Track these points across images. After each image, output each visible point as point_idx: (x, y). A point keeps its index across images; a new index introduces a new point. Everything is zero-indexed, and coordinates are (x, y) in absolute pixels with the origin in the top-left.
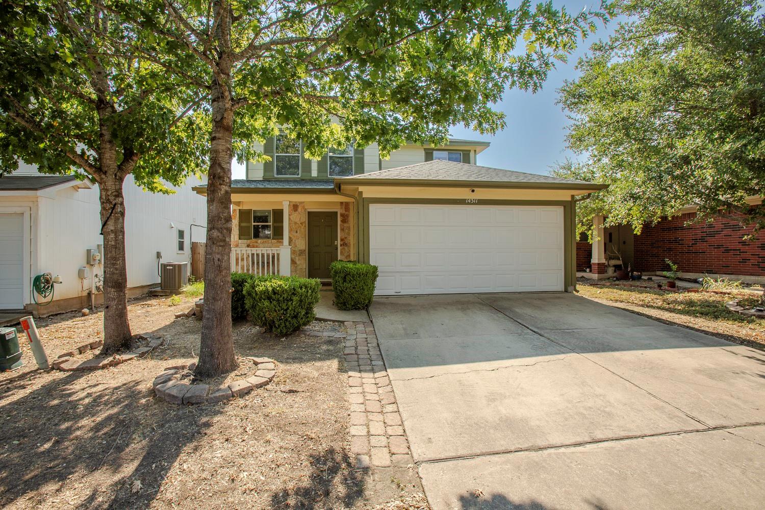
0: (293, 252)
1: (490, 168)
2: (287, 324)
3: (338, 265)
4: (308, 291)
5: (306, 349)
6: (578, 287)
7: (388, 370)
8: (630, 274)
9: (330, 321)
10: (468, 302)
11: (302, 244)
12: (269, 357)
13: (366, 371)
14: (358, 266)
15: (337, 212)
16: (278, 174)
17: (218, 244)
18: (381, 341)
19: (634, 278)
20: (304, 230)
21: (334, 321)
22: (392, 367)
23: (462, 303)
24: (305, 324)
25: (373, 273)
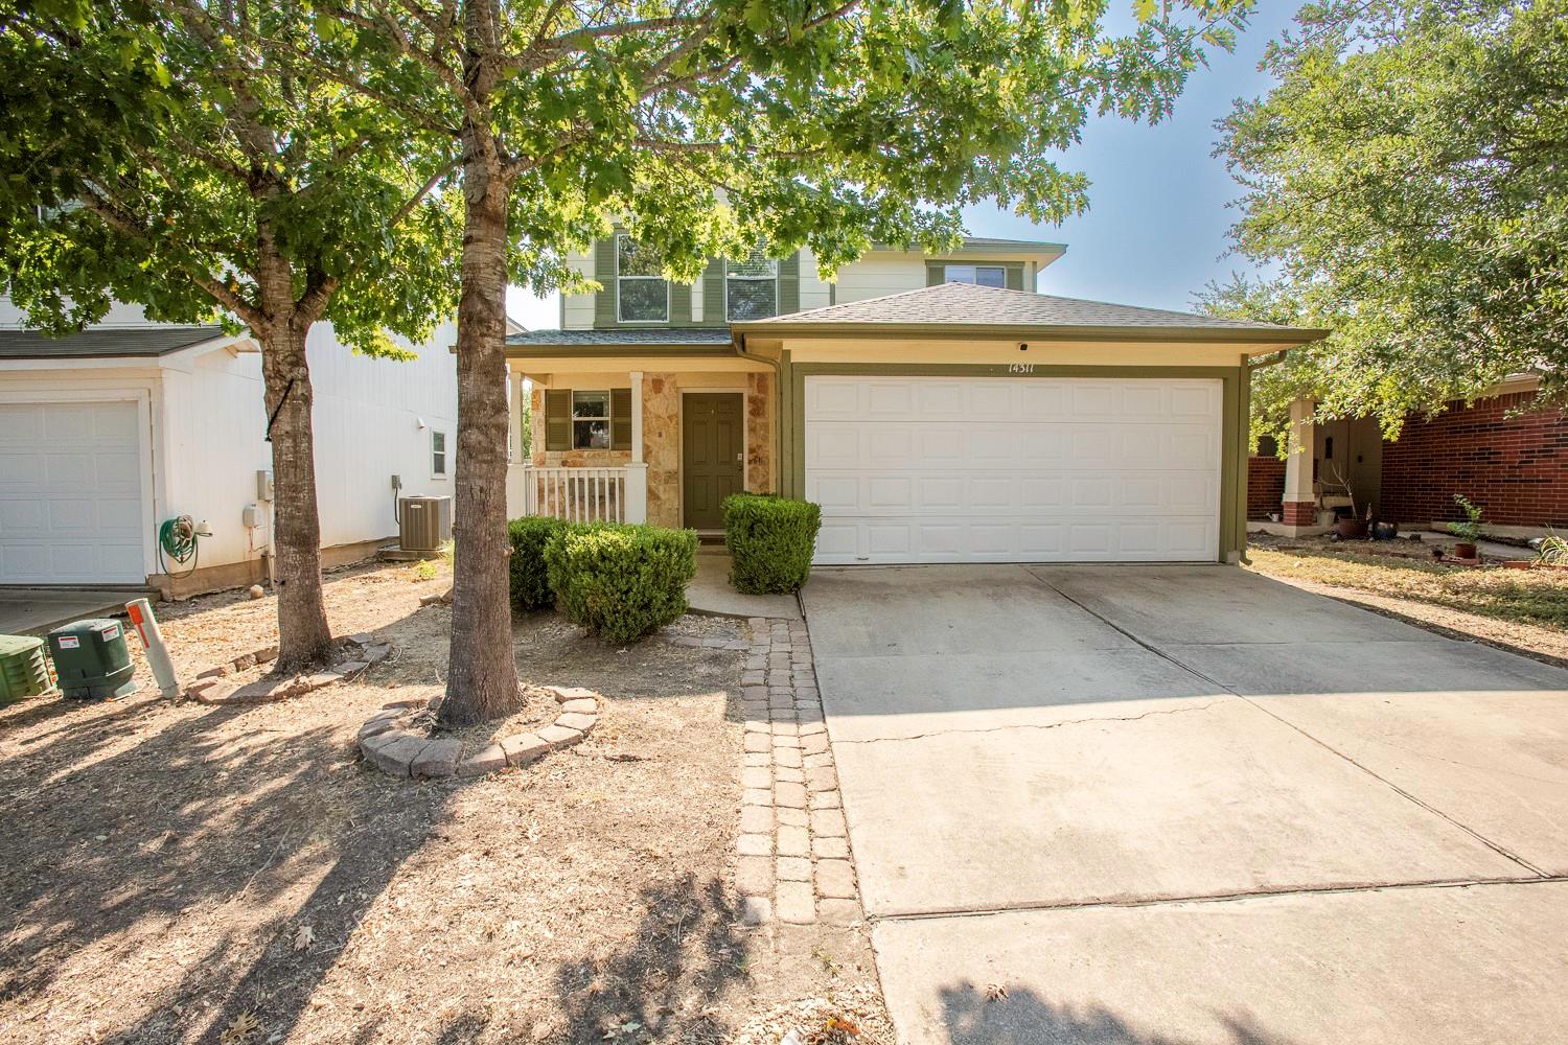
0: (652, 476)
1: (1063, 299)
2: (630, 620)
3: (738, 502)
4: (671, 555)
5: (666, 671)
6: (1250, 553)
7: (828, 719)
8: (1370, 526)
9: (720, 615)
10: (1009, 582)
11: (671, 458)
12: (588, 688)
13: (782, 720)
14: (780, 503)
15: (740, 396)
16: (625, 317)
17: (480, 457)
18: (820, 658)
19: (1378, 536)
20: (676, 430)
21: (727, 616)
22: (836, 713)
23: (996, 583)
24: (666, 621)
25: (811, 519)
